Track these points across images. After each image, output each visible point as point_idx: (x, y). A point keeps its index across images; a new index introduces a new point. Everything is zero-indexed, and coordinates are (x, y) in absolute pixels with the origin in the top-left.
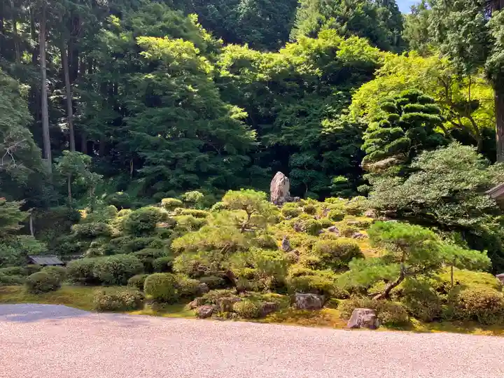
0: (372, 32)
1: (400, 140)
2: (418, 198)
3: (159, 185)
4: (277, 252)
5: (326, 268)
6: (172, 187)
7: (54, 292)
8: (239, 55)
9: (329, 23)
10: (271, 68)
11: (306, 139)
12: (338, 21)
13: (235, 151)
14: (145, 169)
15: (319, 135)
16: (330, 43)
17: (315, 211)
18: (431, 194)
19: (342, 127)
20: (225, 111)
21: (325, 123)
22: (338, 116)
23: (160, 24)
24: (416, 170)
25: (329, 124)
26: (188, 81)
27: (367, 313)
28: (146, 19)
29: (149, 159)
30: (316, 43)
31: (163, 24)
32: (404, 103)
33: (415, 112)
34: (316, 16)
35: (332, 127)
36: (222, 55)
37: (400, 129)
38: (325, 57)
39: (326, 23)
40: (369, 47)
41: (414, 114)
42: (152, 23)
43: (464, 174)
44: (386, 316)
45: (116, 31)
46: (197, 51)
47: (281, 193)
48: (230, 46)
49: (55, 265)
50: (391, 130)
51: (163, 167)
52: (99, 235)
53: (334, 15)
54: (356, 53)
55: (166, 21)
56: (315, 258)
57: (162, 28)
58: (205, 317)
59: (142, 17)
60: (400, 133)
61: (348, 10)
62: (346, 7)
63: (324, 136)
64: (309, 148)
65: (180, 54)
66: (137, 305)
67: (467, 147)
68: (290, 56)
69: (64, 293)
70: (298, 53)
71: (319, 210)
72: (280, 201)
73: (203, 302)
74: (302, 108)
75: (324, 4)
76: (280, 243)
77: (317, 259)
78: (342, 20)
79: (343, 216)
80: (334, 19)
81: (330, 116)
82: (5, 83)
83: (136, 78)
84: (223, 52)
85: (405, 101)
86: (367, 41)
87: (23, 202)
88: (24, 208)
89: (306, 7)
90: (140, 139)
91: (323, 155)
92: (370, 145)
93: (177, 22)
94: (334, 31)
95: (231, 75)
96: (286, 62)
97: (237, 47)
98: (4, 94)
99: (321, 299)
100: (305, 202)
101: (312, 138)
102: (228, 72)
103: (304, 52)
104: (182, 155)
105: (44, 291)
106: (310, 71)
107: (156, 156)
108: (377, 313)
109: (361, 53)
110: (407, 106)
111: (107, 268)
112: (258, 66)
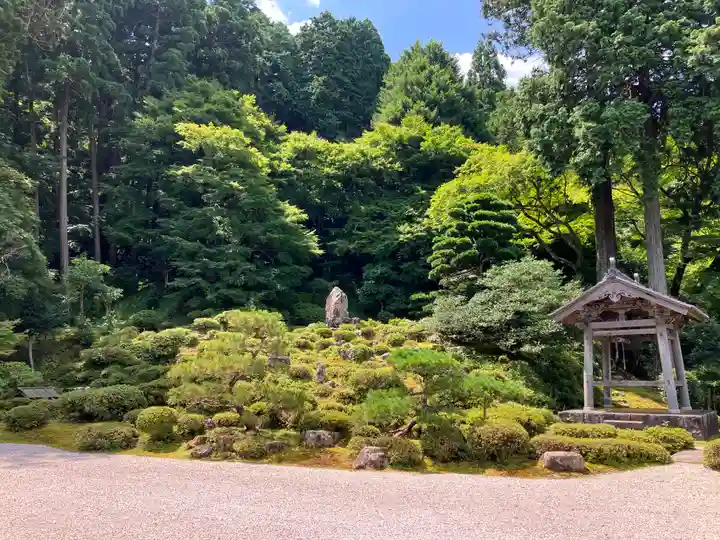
0: (470, 119)
1: (467, 253)
2: (481, 321)
3: (194, 302)
4: (310, 383)
5: (361, 402)
6: (210, 305)
7: (38, 430)
8: (303, 146)
9: (416, 107)
10: (340, 161)
11: (380, 246)
12: (427, 106)
13: (291, 261)
14: (178, 282)
15: (396, 242)
16: (414, 133)
17: (374, 335)
18: (495, 316)
19: (424, 234)
20: (282, 212)
21: (404, 228)
22: (420, 219)
23: (206, 107)
24: (482, 288)
25: (408, 228)
26: (234, 177)
27: (375, 451)
28: (191, 100)
29: (183, 271)
30: (397, 132)
31: (210, 106)
32: (474, 209)
33: (485, 220)
34: (401, 98)
35: (412, 233)
36: (284, 144)
37: (467, 239)
38: (407, 149)
39: (412, 108)
40: (462, 137)
41: (484, 222)
42: (198, 105)
43: (531, 294)
44: (394, 455)
45: (154, 114)
46: (248, 140)
47: (337, 313)
48: (294, 134)
49: (50, 398)
50: (458, 240)
51: (199, 279)
52: (113, 362)
53: (423, 99)
54: (443, 145)
55: (214, 103)
56: (350, 391)
57: (208, 112)
58: (200, 457)
59: (186, 98)
60: (468, 243)
61: (439, 92)
62: (436, 89)
63: (402, 244)
64: (384, 258)
65: (227, 145)
66: (128, 444)
67: (541, 262)
68: (366, 148)
69: (50, 431)
70: (375, 143)
71: (379, 334)
72: (337, 322)
73: (203, 441)
74: (378, 209)
75: (412, 85)
76: (314, 373)
77: (352, 392)
78: (432, 104)
79: (403, 341)
80: (423, 103)
81: (410, 219)
82: (6, 178)
83: (172, 172)
84: (285, 141)
85: (476, 207)
86: (460, 130)
87: (17, 321)
88: (18, 329)
89: (391, 88)
90: (174, 245)
91: (402, 267)
92: (438, 258)
93: (228, 105)
94: (421, 117)
95: (293, 169)
96: (359, 155)
97: (303, 135)
98: (5, 191)
99: (334, 437)
100: (366, 323)
101: (387, 246)
102: (289, 165)
103: (383, 143)
104: (223, 264)
105: (26, 429)
106: (389, 166)
107: (192, 267)
108: (385, 451)
109: (449, 145)
110: (477, 212)
111: (101, 401)
112: (326, 158)
